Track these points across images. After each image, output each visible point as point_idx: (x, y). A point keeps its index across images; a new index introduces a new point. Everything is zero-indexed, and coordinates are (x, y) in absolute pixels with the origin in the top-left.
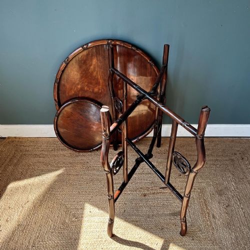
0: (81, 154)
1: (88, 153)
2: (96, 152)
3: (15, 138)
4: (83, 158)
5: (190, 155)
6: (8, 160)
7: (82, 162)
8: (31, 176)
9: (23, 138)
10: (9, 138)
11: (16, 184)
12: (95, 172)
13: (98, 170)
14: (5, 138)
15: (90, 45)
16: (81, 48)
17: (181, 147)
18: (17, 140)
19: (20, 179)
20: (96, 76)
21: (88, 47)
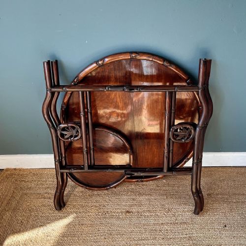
0: (96, 193)
1: (104, 191)
2: (114, 189)
3: (15, 169)
4: (98, 198)
5: (235, 194)
6: (5, 202)
7: (97, 204)
8: (33, 227)
9: (24, 170)
10: (7, 170)
11: (14, 239)
12: (114, 221)
13: (118, 218)
14: (3, 170)
15: (107, 60)
16: (95, 65)
17: (221, 181)
18: (18, 172)
19: (19, 232)
20: (114, 99)
21: (105, 63)
